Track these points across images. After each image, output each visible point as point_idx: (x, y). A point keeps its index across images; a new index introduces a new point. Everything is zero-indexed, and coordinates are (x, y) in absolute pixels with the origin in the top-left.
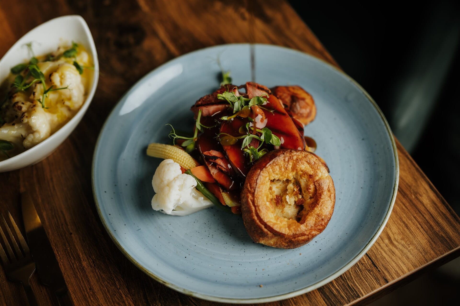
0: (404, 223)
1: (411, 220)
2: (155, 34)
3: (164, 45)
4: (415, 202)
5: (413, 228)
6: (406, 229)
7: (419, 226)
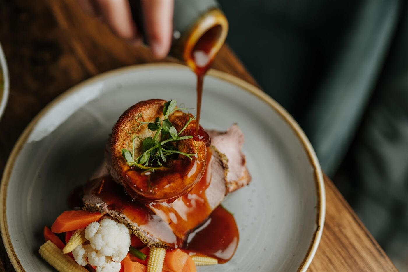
0: (327, 257)
1: (334, 254)
2: (72, 52)
3: (81, 64)
4: (339, 235)
5: (337, 263)
6: (329, 264)
7: (343, 261)
